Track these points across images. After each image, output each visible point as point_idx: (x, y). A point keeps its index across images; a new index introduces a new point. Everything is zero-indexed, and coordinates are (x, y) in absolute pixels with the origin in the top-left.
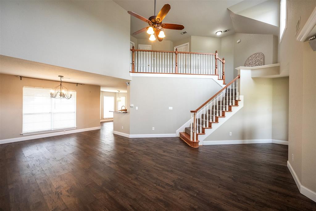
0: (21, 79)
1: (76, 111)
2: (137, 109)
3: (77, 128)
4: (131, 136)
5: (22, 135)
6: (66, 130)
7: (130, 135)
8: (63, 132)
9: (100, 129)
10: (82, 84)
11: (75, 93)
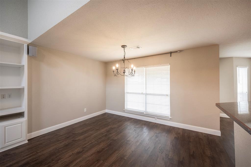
8: (154, 119)
10: (177, 52)
11: (169, 67)
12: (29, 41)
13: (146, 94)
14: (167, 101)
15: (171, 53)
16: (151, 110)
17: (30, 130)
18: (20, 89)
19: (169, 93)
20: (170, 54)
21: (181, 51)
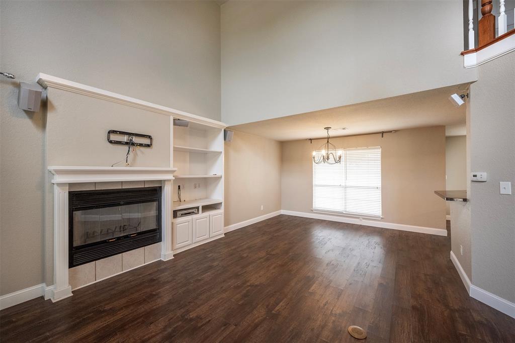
0: (311, 143)
1: (381, 186)
2: (504, 192)
3: (383, 220)
5: (312, 211)
8: (358, 220)
10: (391, 132)
11: (379, 151)
12: (226, 125)
13: (346, 187)
14: (377, 196)
15: (383, 133)
16: (353, 208)
17: (227, 223)
18: (205, 178)
19: (379, 185)
20: (381, 134)
21: (396, 131)
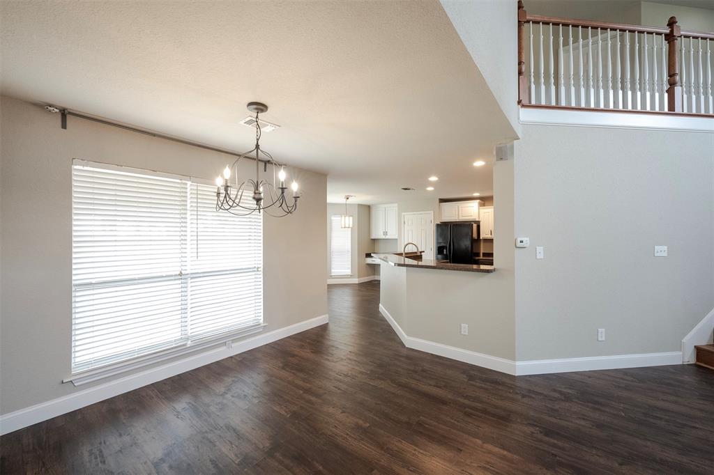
0: (64, 126)
1: (262, 266)
2: (540, 256)
3: (266, 329)
4: (522, 367)
5: (68, 386)
6: (233, 341)
7: (518, 363)
8: (225, 348)
9: (327, 323)
20: (264, 165)
